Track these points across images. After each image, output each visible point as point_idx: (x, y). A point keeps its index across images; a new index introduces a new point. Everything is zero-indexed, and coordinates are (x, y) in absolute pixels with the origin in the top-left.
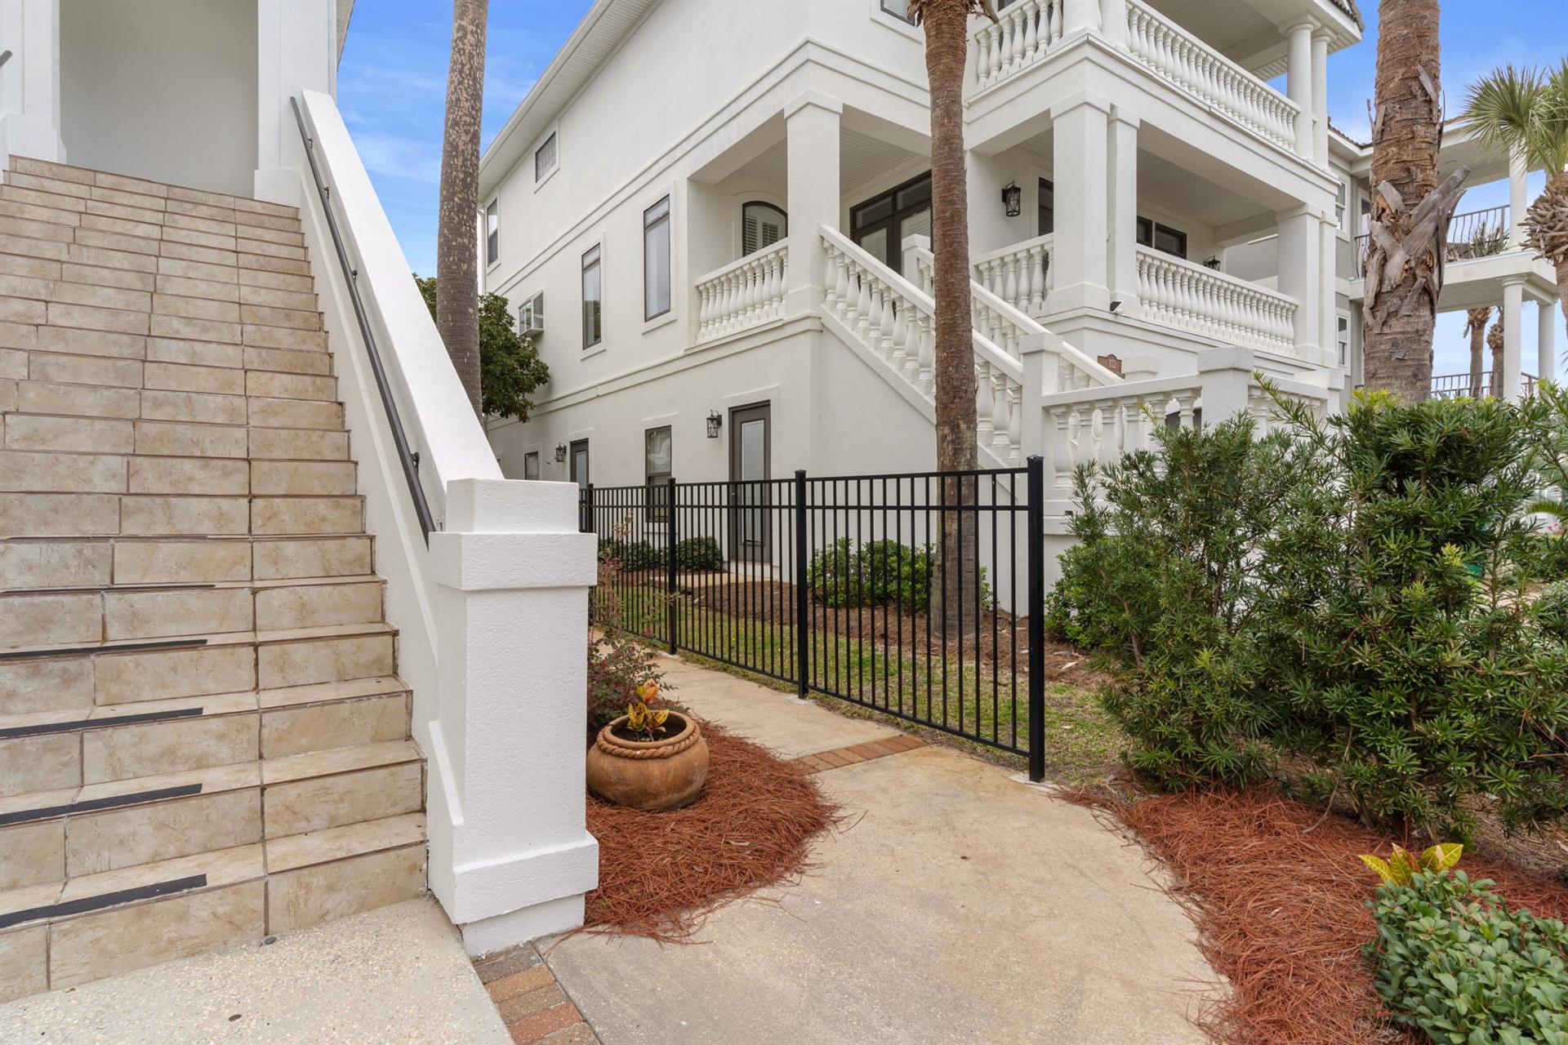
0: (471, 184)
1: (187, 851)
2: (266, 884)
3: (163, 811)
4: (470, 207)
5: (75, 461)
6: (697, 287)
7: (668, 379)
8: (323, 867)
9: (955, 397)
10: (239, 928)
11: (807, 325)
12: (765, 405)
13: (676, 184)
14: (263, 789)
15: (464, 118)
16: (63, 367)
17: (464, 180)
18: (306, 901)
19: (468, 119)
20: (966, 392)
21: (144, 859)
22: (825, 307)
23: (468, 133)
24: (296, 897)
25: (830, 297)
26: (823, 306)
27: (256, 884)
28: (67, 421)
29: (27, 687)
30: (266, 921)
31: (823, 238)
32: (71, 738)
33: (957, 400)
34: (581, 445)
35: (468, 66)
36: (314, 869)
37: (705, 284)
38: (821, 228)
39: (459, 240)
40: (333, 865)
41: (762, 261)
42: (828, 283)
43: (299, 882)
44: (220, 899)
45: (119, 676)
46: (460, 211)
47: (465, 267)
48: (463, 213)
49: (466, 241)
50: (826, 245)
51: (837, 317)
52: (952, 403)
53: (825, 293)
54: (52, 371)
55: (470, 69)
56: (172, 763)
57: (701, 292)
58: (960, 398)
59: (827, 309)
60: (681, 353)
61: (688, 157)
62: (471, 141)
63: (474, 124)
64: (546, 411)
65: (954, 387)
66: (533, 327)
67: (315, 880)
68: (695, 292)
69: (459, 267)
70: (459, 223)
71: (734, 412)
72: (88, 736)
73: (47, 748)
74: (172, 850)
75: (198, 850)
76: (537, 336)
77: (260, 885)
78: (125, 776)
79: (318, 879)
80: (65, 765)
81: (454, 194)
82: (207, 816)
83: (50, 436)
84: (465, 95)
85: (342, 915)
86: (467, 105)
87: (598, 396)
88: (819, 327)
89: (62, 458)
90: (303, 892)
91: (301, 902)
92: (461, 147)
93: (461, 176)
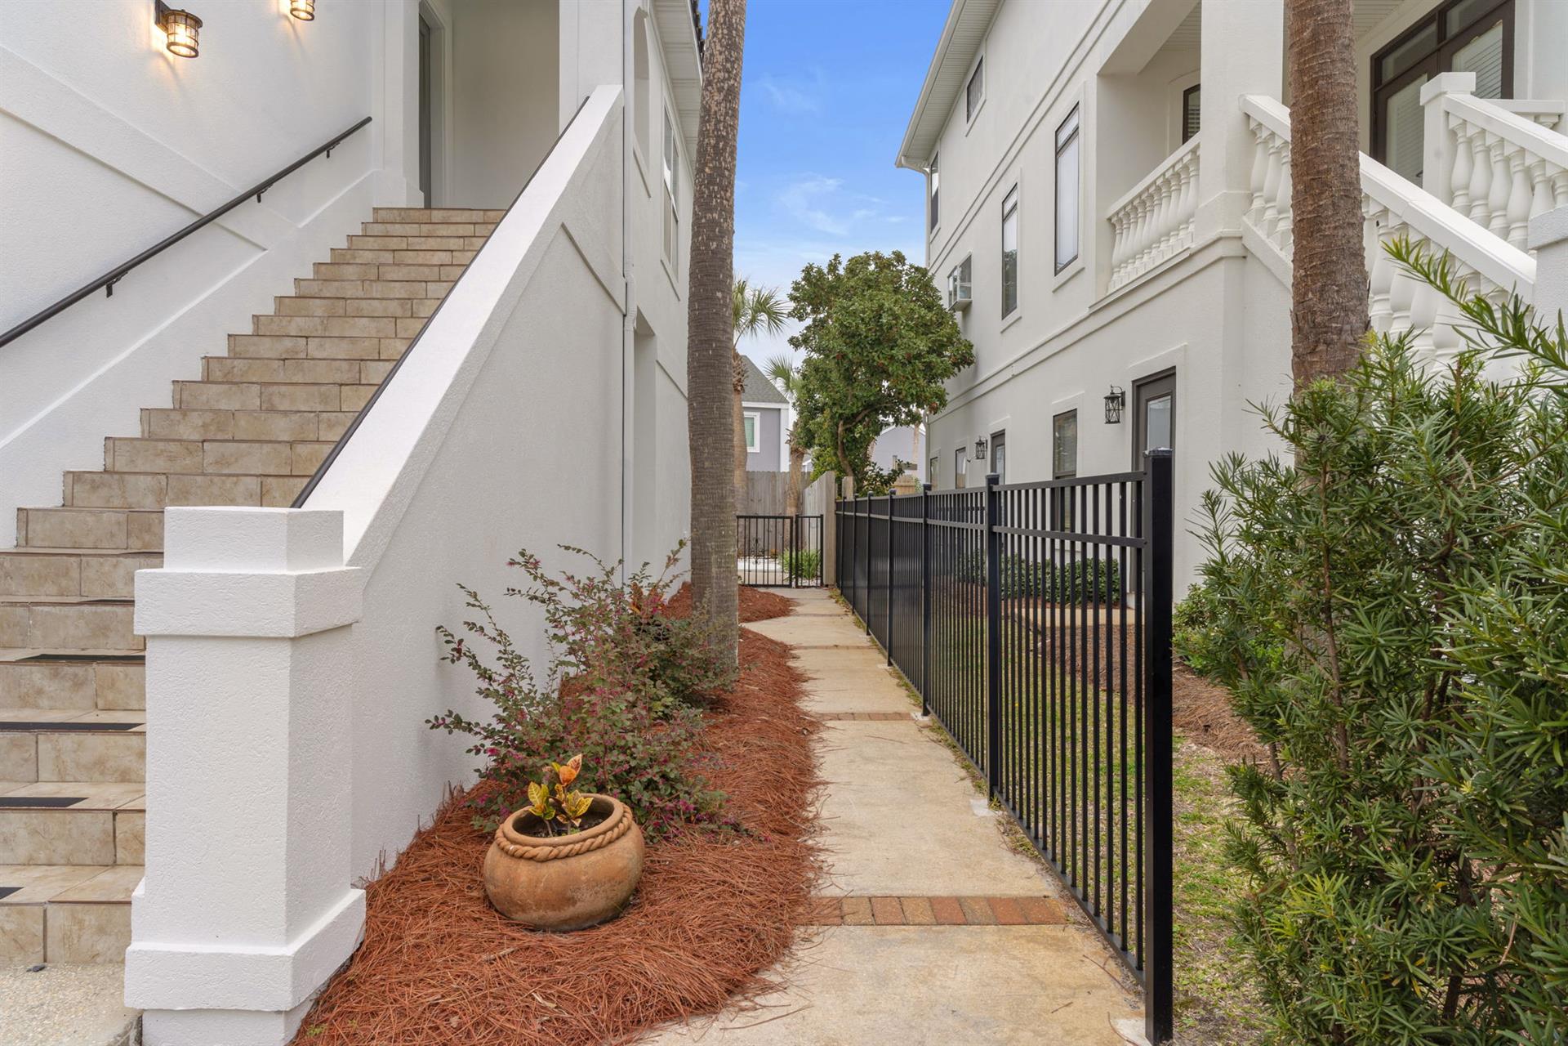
0: (724, 149)
1: (54, 861)
2: (45, 911)
3: (36, 818)
4: (722, 176)
5: (224, 482)
6: (1110, 219)
7: (1075, 347)
8: (95, 907)
9: (1317, 342)
10: (22, 948)
11: (1218, 251)
12: (1169, 375)
13: (1086, 86)
14: (115, 813)
15: (718, 74)
16: (284, 396)
17: (715, 147)
18: (79, 937)
19: (721, 75)
20: (1340, 331)
21: (22, 860)
22: (1248, 221)
23: (720, 90)
24: (71, 931)
25: (1257, 203)
26: (1245, 218)
27: (36, 908)
28: (244, 445)
29: (51, 687)
30: (45, 947)
31: (1248, 116)
32: (28, 737)
33: (1322, 347)
34: (999, 437)
35: (723, 13)
36: (87, 907)
37: (1117, 213)
38: (1246, 102)
39: (709, 215)
40: (103, 907)
41: (1177, 168)
42: (1254, 183)
43: (74, 917)
44: (7, 915)
45: (113, 685)
46: (711, 182)
47: (714, 245)
48: (714, 185)
49: (716, 216)
50: (1253, 125)
51: (1261, 233)
52: (1313, 352)
53: (1250, 198)
54: (276, 400)
55: (724, 16)
56: (102, 773)
57: (1114, 226)
58: (1327, 344)
59: (1250, 224)
60: (1086, 312)
61: (1099, 44)
62: (725, 99)
63: (729, 79)
64: (970, 398)
65: (1315, 326)
66: (958, 299)
67: (87, 918)
68: (1106, 225)
69: (707, 246)
70: (710, 196)
71: (1139, 385)
72: (41, 738)
73: (14, 744)
74: (42, 856)
75: (62, 862)
76: (966, 309)
77: (39, 911)
78: (68, 778)
79: (91, 917)
80: (26, 760)
81: (705, 164)
82: (70, 830)
83: (233, 459)
84: (718, 47)
85: (111, 961)
86: (720, 58)
87: (1014, 376)
88: (1241, 253)
89: (216, 479)
90: (76, 927)
91: (75, 936)
92: (714, 108)
93: (713, 142)
